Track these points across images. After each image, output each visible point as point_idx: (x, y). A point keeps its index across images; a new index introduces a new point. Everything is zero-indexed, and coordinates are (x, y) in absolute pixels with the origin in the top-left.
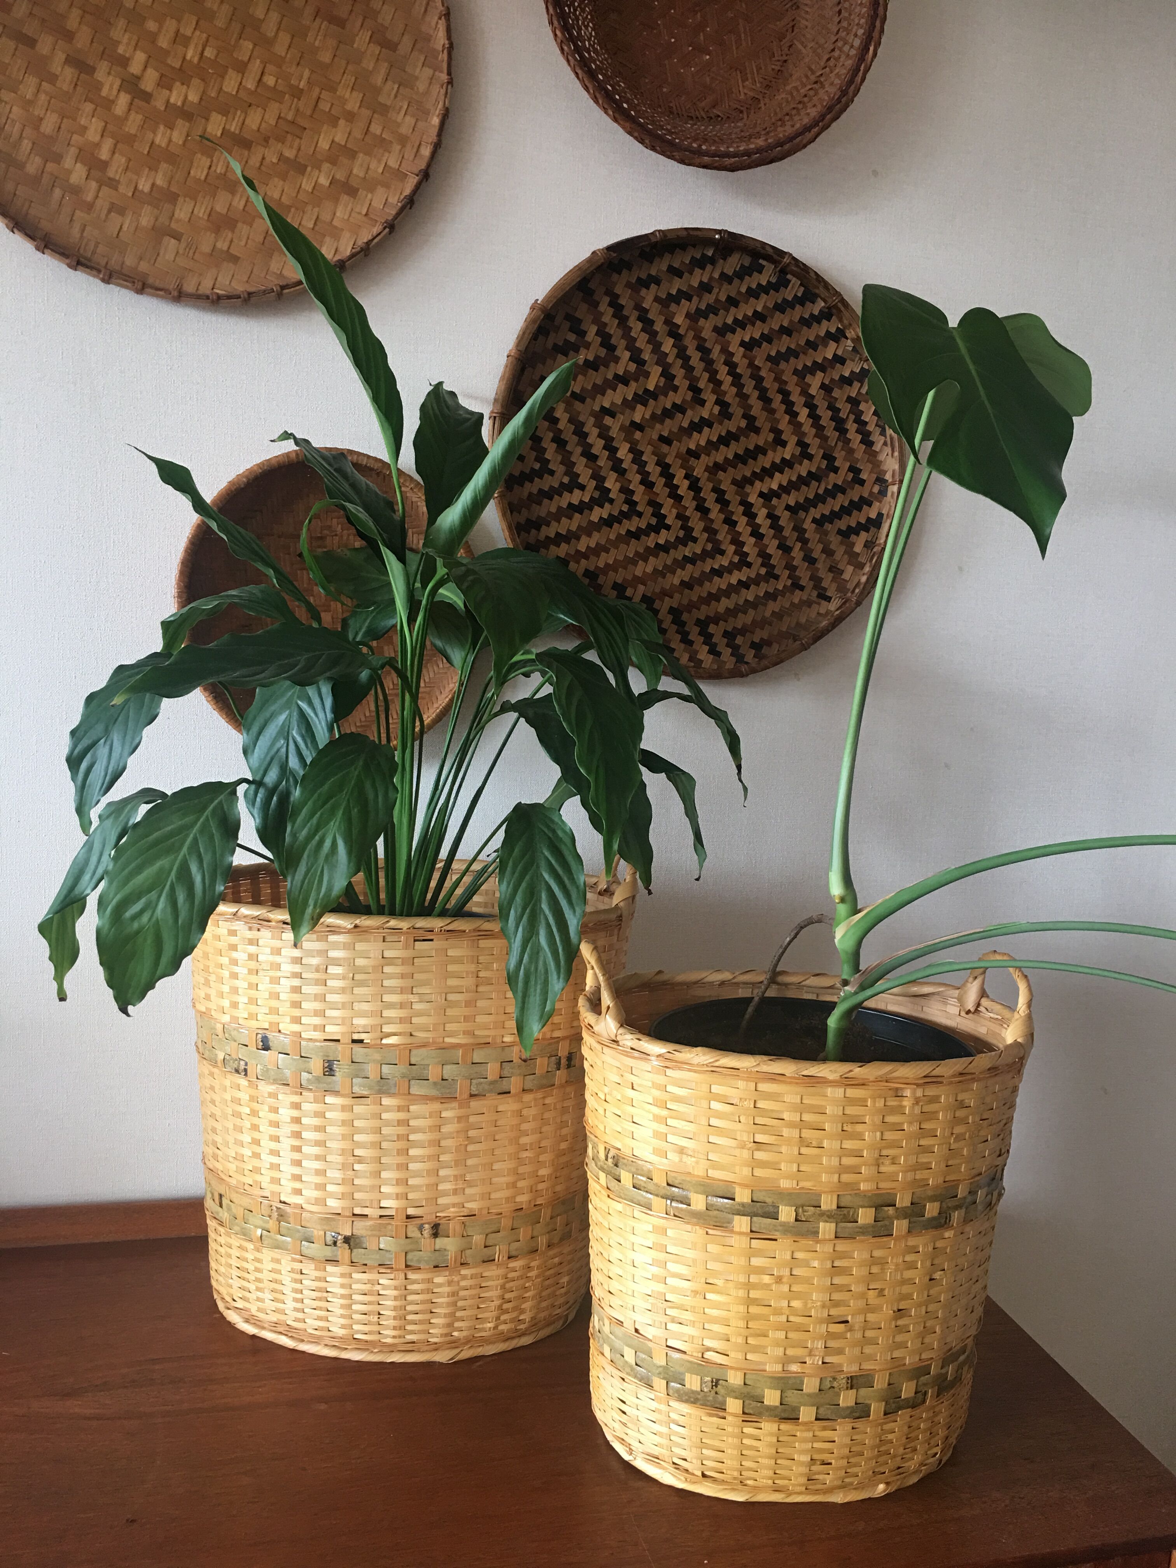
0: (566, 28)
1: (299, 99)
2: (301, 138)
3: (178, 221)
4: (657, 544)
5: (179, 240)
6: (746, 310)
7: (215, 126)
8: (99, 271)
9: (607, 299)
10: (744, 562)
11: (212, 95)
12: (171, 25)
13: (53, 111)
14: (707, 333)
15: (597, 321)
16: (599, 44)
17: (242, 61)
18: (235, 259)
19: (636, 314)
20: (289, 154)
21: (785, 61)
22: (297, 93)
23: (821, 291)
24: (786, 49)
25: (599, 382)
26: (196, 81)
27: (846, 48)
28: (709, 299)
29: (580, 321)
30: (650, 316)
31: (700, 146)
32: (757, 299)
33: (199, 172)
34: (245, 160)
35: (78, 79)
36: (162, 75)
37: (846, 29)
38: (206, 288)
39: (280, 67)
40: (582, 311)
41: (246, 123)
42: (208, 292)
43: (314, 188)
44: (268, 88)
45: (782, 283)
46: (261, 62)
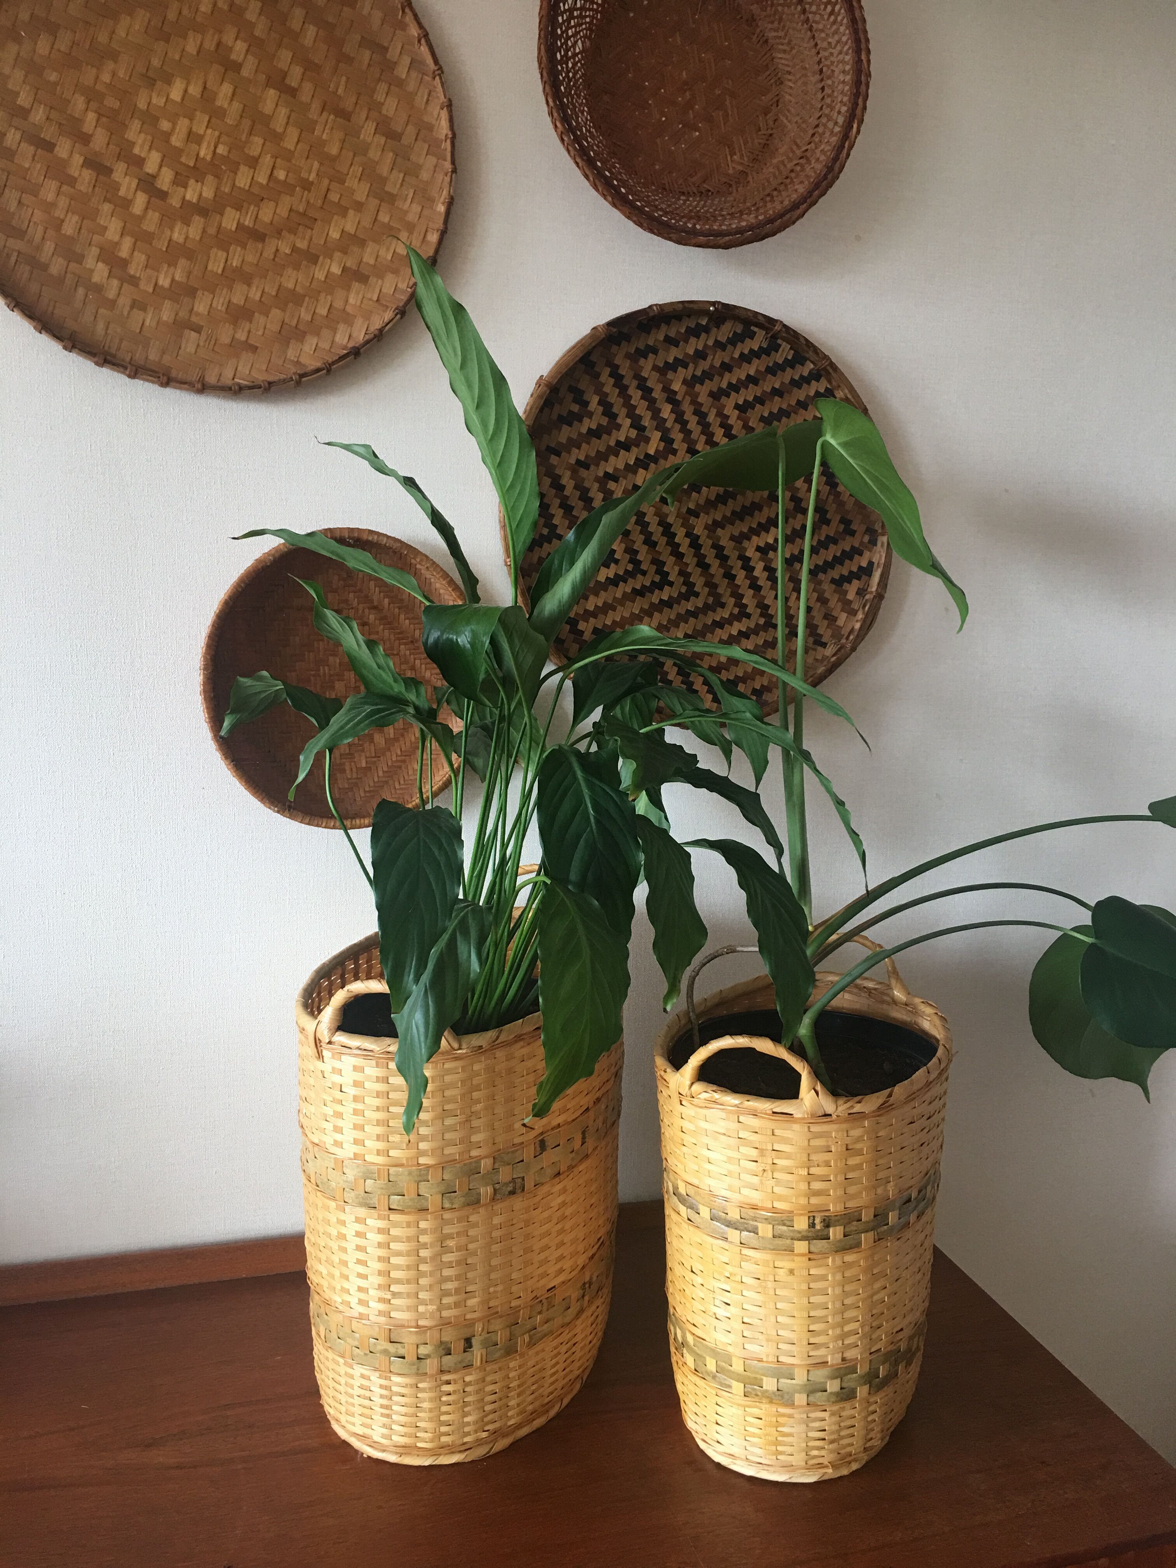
0: (565, 119)
1: (309, 191)
2: (312, 229)
3: (198, 314)
4: (661, 600)
5: (200, 333)
6: (740, 374)
7: (230, 220)
8: (126, 368)
9: (608, 370)
10: (743, 614)
11: (227, 190)
12: (183, 124)
13: (73, 213)
14: (703, 398)
15: (599, 391)
16: (594, 127)
17: (253, 157)
18: (254, 349)
19: (635, 383)
20: (302, 245)
21: (771, 135)
22: (307, 186)
23: (811, 354)
24: (772, 123)
25: (602, 449)
26: (210, 178)
27: (830, 125)
28: (704, 365)
29: (582, 392)
30: (649, 384)
31: (694, 225)
32: (750, 363)
33: (216, 265)
34: (259, 251)
35: (96, 181)
36: (177, 173)
37: (829, 106)
38: (227, 378)
39: (289, 161)
40: (584, 383)
41: (259, 217)
42: (229, 382)
43: (326, 276)
44: (278, 181)
45: (773, 347)
46: (272, 157)
